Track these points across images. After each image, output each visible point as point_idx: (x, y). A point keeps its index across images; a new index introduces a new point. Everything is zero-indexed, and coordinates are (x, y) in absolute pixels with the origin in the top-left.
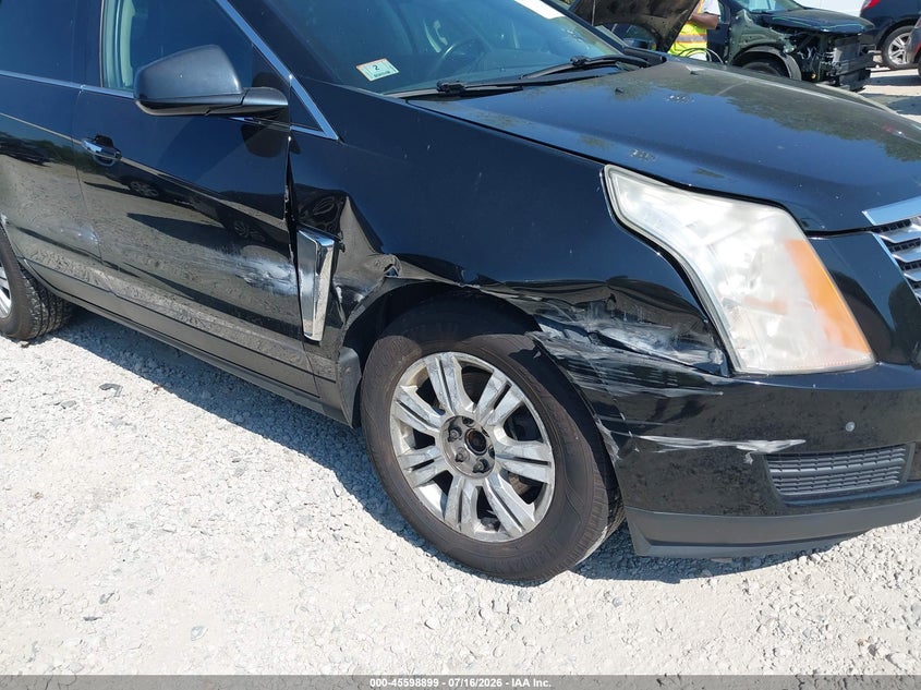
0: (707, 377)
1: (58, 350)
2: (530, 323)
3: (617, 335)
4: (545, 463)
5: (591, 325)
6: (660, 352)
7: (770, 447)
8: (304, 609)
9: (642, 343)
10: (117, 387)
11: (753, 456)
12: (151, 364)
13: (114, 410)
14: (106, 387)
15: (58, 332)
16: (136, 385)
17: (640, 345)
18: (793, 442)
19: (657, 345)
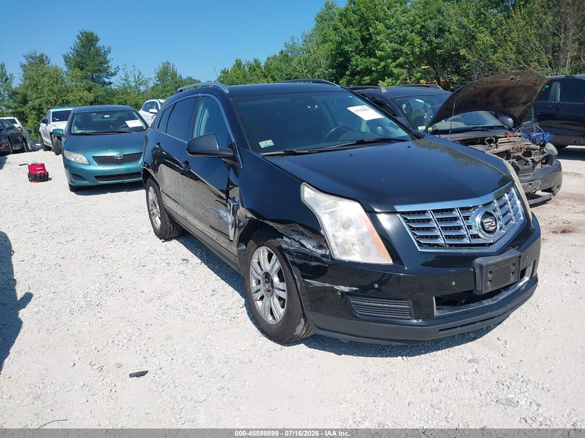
0: (323, 259)
1: (175, 244)
2: (281, 236)
3: (304, 242)
4: (284, 291)
5: (297, 238)
6: (314, 250)
7: (346, 289)
8: (205, 338)
9: (309, 245)
10: (187, 260)
11: (341, 292)
12: (204, 254)
13: (182, 268)
14: (183, 260)
15: (176, 238)
16: (195, 260)
17: (309, 246)
18: (354, 289)
19: (314, 247)
